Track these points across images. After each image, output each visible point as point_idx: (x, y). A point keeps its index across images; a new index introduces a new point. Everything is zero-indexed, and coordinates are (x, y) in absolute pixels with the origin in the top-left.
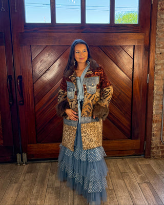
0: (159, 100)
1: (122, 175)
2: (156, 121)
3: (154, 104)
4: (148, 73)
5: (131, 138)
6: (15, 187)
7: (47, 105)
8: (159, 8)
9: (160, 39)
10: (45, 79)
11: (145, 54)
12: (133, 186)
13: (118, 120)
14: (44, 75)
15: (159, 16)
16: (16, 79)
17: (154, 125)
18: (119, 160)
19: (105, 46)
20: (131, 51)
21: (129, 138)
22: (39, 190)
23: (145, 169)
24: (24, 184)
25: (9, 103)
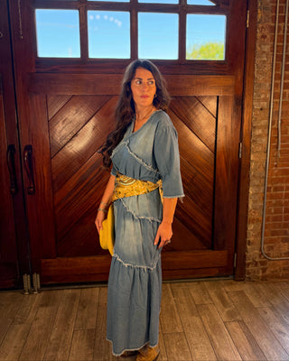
0: (258, 186)
1: (198, 309)
2: (253, 221)
3: (251, 192)
4: (241, 141)
5: (212, 248)
6: (21, 330)
7: (73, 195)
8: (259, 35)
9: (260, 85)
10: (70, 151)
11: (235, 110)
12: (215, 328)
13: (192, 219)
14: (70, 144)
15: (258, 48)
16: (22, 150)
17: (251, 227)
18: (193, 284)
20: (212, 105)
21: (209, 249)
22: (61, 336)
23: (235, 299)
24: (36, 325)
25: (11, 191)
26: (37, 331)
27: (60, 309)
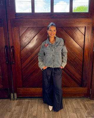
5: (82, 86)
6: (9, 114)
7: (29, 64)
10: (28, 48)
14: (27, 46)
16: (10, 48)
18: (73, 100)
19: (66, 27)
23: (90, 107)
24: (15, 113)
25: (6, 63)
26: (15, 115)
27: (24, 107)
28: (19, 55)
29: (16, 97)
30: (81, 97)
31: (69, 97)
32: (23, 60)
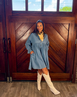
4: (76, 39)
6: (5, 94)
7: (22, 53)
11: (75, 28)
14: (21, 38)
16: (7, 40)
18: (58, 83)
19: (54, 23)
21: (64, 72)
23: (72, 89)
24: (10, 93)
25: (4, 52)
26: (10, 95)
27: (18, 88)
28: (14, 46)
29: (11, 80)
30: (65, 81)
31: (55, 81)
32: (18, 49)
